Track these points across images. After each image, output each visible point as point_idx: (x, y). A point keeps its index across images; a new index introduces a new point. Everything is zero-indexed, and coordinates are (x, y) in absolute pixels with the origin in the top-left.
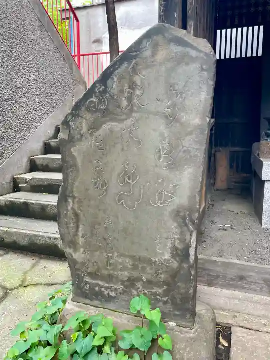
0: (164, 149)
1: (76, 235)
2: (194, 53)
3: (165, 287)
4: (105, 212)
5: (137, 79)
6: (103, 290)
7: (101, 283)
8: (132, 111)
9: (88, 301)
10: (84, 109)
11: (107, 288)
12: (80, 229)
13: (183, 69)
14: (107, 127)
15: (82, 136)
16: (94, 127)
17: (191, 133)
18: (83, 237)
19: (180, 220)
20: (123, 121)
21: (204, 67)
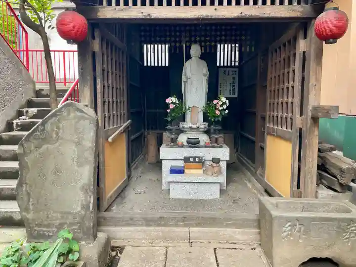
0: (75, 157)
1: (28, 204)
2: (86, 116)
3: (79, 225)
4: (45, 190)
5: (61, 125)
6: (46, 232)
7: (44, 229)
8: (58, 140)
9: (36, 241)
10: (32, 138)
11: (47, 231)
12: (31, 201)
13: (82, 122)
14: (45, 146)
15: (31, 151)
16: (38, 147)
17: (86, 150)
18: (32, 205)
19: (84, 190)
20: (53, 144)
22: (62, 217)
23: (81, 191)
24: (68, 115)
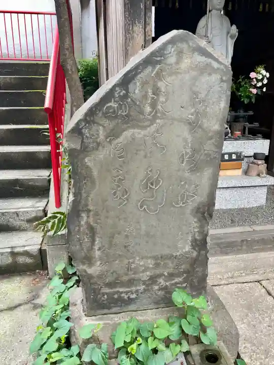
0: (187, 153)
1: (91, 249)
3: (185, 275)
4: (126, 219)
5: (161, 84)
6: (123, 295)
7: (121, 290)
8: (155, 117)
10: (100, 114)
11: (127, 293)
12: (97, 242)
13: (205, 79)
14: (128, 133)
15: (98, 144)
16: (113, 135)
17: (211, 138)
18: (99, 249)
19: (200, 215)
20: (144, 128)
21: (224, 78)
22: (157, 265)
23: (194, 217)
24: (177, 63)
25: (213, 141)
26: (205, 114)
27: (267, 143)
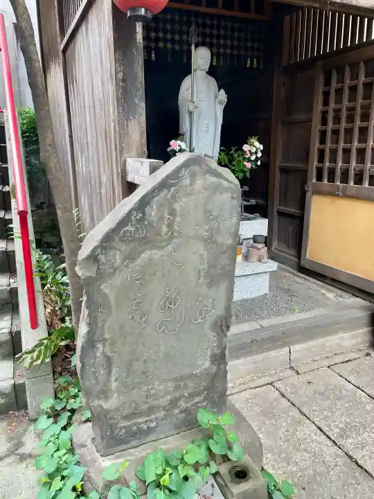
0: (203, 269)
2: (226, 184)
3: (205, 393)
4: (143, 344)
5: (177, 206)
7: (140, 420)
8: (171, 237)
10: (117, 239)
11: (146, 422)
12: (113, 373)
13: (217, 197)
14: (145, 256)
15: (115, 270)
16: (131, 257)
17: (224, 253)
18: (116, 381)
19: (218, 329)
20: (162, 248)
21: (234, 196)
22: (177, 387)
23: (213, 331)
24: (191, 184)
25: (227, 254)
26: (218, 231)
27: (265, 222)
